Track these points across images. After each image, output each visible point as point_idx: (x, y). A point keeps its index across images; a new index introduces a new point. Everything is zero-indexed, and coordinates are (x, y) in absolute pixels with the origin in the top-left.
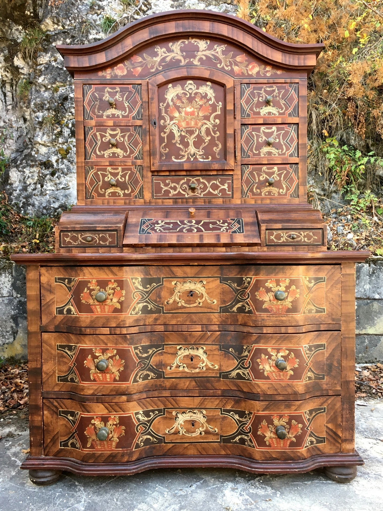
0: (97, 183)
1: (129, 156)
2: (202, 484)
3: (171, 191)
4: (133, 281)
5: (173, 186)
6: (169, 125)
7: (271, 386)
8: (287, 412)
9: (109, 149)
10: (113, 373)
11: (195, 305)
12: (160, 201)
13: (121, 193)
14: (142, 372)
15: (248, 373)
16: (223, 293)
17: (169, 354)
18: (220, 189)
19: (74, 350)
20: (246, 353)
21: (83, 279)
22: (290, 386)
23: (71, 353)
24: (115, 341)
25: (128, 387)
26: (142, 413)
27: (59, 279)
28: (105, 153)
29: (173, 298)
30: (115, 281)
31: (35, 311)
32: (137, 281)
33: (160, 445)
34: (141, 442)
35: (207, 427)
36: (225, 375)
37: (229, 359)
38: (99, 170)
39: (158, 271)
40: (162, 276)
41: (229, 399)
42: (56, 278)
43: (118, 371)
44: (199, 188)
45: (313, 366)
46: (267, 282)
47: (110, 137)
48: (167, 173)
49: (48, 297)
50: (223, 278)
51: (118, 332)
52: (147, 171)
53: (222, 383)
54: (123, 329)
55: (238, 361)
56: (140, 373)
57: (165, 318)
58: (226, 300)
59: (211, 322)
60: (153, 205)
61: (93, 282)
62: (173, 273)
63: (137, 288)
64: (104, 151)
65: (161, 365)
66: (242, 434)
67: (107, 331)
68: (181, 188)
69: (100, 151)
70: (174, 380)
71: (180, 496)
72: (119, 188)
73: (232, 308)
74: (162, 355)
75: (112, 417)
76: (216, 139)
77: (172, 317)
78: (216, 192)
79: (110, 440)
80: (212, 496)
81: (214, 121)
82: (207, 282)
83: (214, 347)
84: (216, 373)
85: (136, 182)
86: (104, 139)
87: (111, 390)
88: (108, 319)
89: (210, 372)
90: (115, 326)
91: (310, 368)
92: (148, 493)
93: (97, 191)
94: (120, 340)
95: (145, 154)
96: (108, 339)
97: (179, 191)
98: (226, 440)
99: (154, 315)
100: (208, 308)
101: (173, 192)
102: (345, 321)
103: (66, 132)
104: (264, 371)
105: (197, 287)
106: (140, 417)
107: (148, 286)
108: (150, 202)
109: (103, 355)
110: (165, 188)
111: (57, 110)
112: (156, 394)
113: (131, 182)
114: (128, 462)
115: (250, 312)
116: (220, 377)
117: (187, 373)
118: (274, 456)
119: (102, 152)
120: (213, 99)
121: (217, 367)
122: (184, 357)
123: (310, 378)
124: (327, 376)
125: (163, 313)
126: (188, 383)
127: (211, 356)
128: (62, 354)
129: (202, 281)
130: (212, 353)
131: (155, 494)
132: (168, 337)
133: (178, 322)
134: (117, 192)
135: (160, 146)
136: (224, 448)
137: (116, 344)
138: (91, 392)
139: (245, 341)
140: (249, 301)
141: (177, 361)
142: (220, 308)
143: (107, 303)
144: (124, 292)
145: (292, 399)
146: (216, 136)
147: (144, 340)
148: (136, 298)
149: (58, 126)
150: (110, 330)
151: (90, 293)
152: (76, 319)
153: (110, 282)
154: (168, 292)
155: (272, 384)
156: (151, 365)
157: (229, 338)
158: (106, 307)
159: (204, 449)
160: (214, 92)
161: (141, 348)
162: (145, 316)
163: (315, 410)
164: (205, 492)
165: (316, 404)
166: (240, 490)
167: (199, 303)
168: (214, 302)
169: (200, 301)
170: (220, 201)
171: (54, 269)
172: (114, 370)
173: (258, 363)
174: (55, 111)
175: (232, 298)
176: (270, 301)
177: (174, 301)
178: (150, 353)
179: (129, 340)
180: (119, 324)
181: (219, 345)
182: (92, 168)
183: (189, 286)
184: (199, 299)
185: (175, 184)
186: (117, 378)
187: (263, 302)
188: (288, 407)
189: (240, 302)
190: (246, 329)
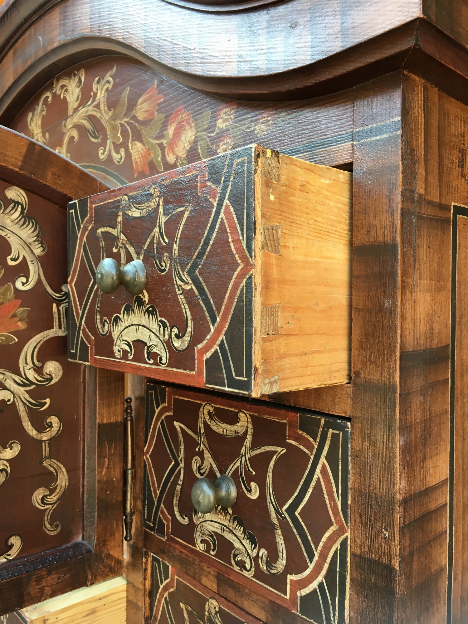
76: (46, 450)
81: (39, 370)
120: (34, 269)
146: (45, 437)
160: (40, 239)
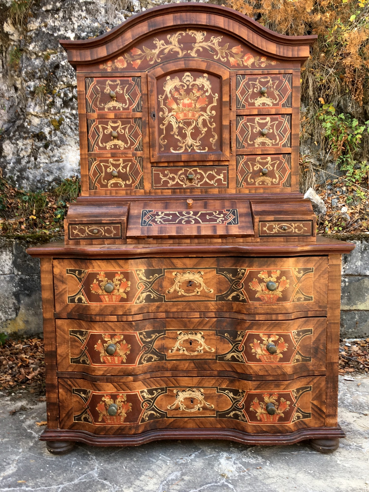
0: (100, 174)
1: (129, 148)
2: (200, 453)
3: (170, 181)
4: (138, 272)
5: (171, 177)
6: (167, 116)
7: (262, 368)
8: (276, 391)
9: (111, 140)
10: (121, 356)
11: (194, 294)
12: (160, 191)
13: (123, 183)
14: (146, 355)
15: (242, 356)
16: (219, 283)
17: (170, 338)
18: (216, 179)
19: (85, 335)
20: (240, 338)
21: (93, 271)
22: (280, 368)
23: (83, 338)
24: (122, 328)
25: (134, 368)
26: (146, 391)
27: (70, 270)
28: (107, 144)
29: (174, 288)
30: (121, 273)
31: (49, 300)
32: (141, 272)
33: (162, 420)
34: (146, 417)
35: (204, 404)
36: (221, 358)
37: (224, 343)
38: (101, 161)
39: (160, 263)
40: (164, 267)
41: (224, 379)
42: (67, 270)
43: (125, 354)
44: (196, 178)
45: (300, 349)
46: (260, 273)
47: (111, 129)
48: (166, 164)
49: (61, 287)
50: (220, 269)
51: (124, 319)
52: (147, 162)
53: (218, 365)
54: (129, 317)
55: (232, 345)
56: (145, 356)
57: (167, 306)
58: (222, 289)
59: (208, 309)
60: (153, 196)
61: (102, 274)
62: (174, 265)
63: (141, 279)
64: (106, 143)
65: (164, 348)
66: (236, 410)
67: (114, 318)
68: (179, 178)
69: (102, 143)
70: (174, 362)
71: (181, 464)
72: (120, 179)
73: (227, 296)
74: (164, 339)
75: (121, 395)
76: (212, 130)
77: (173, 305)
78: (212, 182)
79: (119, 415)
80: (209, 464)
81: (211, 113)
82: (204, 273)
83: (211, 332)
84: (213, 356)
85: (137, 173)
86: (105, 131)
87: (119, 371)
88: (115, 308)
89: (207, 355)
90: (121, 314)
91: (298, 352)
92: (153, 461)
93: (100, 182)
94: (126, 326)
95: (145, 146)
96: (116, 326)
97: (177, 182)
98: (222, 415)
99: (157, 304)
100: (206, 297)
101: (171, 183)
102: (331, 308)
103: (59, 102)
104: (256, 354)
105: (196, 277)
106: (145, 394)
107: (151, 277)
108: (150, 192)
109: (111, 340)
110: (164, 179)
111: (48, 79)
112: (159, 374)
113: (131, 174)
114: (134, 434)
115: (244, 301)
116: (216, 359)
117: (187, 355)
118: (264, 430)
119: (104, 144)
120: (209, 91)
121: (214, 350)
122: (184, 341)
123: (298, 360)
124: (313, 358)
125: (165, 301)
126: (187, 365)
127: (208, 341)
128: (74, 339)
129: (200, 272)
130: (209, 338)
131: (159, 462)
132: (169, 323)
133: (178, 309)
134: (118, 183)
135: (159, 138)
136: (220, 422)
137: (123, 330)
138: (101, 373)
139: (239, 327)
140: (243, 290)
141: (177, 345)
142: (217, 296)
143: (114, 293)
144: (129, 283)
145: (281, 379)
146: (212, 127)
147: (147, 326)
148: (141, 288)
149: (50, 96)
150: (117, 318)
151: (99, 284)
152: (87, 308)
153: (116, 274)
154: (169, 282)
155: (263, 366)
156: (154, 349)
157: (225, 324)
158: (114, 297)
159: (201, 423)
160: (211, 83)
161: (145, 334)
162: (149, 304)
163: (302, 389)
164: (203, 461)
165: (303, 383)
166: (234, 459)
167: (197, 293)
168: (211, 291)
169: (198, 290)
170: (216, 191)
171: (66, 261)
172: (122, 353)
173: (250, 347)
174: (47, 80)
175: (227, 288)
176: (262, 290)
177: (175, 291)
178: (153, 338)
179: (134, 326)
180: (125, 312)
181: (215, 330)
182: (95, 160)
183: (188, 276)
184: (197, 289)
185: (173, 175)
186: (125, 361)
187: (256, 292)
188: (278, 386)
189: (235, 291)
190: (240, 317)
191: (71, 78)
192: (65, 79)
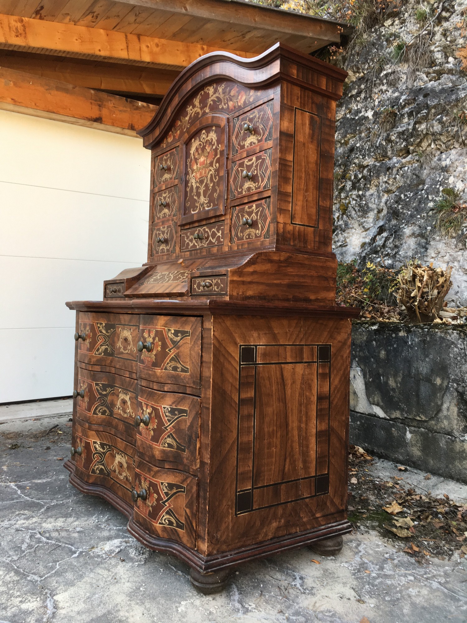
7: (142, 443)
8: (148, 476)
14: (101, 407)
17: (116, 395)
22: (151, 448)
25: (90, 416)
26: (99, 443)
33: (108, 479)
34: (97, 470)
35: (127, 473)
39: (114, 318)
43: (87, 401)
51: (88, 368)
54: (90, 366)
61: (82, 324)
65: (113, 404)
67: (84, 366)
70: (117, 420)
74: (113, 395)
75: (83, 439)
79: (82, 459)
83: (134, 395)
84: (133, 421)
87: (84, 417)
88: (85, 356)
89: (131, 419)
91: (171, 434)
94: (89, 375)
102: (204, 386)
106: (97, 446)
112: (108, 429)
114: (86, 482)
117: (122, 416)
121: (134, 415)
122: (122, 400)
123: (170, 445)
124: (187, 449)
126: (122, 426)
127: (132, 404)
130: (132, 401)
143: (85, 343)
144: (91, 334)
145: (152, 463)
156: (107, 403)
161: (101, 386)
162: (106, 358)
178: (107, 391)
179: (92, 376)
186: (87, 407)
188: (149, 470)
191: (363, 158)
192: (356, 161)
